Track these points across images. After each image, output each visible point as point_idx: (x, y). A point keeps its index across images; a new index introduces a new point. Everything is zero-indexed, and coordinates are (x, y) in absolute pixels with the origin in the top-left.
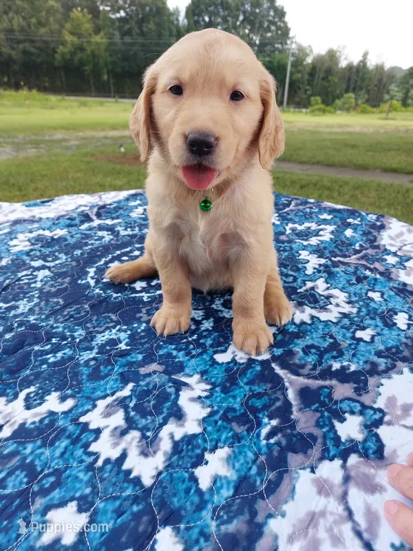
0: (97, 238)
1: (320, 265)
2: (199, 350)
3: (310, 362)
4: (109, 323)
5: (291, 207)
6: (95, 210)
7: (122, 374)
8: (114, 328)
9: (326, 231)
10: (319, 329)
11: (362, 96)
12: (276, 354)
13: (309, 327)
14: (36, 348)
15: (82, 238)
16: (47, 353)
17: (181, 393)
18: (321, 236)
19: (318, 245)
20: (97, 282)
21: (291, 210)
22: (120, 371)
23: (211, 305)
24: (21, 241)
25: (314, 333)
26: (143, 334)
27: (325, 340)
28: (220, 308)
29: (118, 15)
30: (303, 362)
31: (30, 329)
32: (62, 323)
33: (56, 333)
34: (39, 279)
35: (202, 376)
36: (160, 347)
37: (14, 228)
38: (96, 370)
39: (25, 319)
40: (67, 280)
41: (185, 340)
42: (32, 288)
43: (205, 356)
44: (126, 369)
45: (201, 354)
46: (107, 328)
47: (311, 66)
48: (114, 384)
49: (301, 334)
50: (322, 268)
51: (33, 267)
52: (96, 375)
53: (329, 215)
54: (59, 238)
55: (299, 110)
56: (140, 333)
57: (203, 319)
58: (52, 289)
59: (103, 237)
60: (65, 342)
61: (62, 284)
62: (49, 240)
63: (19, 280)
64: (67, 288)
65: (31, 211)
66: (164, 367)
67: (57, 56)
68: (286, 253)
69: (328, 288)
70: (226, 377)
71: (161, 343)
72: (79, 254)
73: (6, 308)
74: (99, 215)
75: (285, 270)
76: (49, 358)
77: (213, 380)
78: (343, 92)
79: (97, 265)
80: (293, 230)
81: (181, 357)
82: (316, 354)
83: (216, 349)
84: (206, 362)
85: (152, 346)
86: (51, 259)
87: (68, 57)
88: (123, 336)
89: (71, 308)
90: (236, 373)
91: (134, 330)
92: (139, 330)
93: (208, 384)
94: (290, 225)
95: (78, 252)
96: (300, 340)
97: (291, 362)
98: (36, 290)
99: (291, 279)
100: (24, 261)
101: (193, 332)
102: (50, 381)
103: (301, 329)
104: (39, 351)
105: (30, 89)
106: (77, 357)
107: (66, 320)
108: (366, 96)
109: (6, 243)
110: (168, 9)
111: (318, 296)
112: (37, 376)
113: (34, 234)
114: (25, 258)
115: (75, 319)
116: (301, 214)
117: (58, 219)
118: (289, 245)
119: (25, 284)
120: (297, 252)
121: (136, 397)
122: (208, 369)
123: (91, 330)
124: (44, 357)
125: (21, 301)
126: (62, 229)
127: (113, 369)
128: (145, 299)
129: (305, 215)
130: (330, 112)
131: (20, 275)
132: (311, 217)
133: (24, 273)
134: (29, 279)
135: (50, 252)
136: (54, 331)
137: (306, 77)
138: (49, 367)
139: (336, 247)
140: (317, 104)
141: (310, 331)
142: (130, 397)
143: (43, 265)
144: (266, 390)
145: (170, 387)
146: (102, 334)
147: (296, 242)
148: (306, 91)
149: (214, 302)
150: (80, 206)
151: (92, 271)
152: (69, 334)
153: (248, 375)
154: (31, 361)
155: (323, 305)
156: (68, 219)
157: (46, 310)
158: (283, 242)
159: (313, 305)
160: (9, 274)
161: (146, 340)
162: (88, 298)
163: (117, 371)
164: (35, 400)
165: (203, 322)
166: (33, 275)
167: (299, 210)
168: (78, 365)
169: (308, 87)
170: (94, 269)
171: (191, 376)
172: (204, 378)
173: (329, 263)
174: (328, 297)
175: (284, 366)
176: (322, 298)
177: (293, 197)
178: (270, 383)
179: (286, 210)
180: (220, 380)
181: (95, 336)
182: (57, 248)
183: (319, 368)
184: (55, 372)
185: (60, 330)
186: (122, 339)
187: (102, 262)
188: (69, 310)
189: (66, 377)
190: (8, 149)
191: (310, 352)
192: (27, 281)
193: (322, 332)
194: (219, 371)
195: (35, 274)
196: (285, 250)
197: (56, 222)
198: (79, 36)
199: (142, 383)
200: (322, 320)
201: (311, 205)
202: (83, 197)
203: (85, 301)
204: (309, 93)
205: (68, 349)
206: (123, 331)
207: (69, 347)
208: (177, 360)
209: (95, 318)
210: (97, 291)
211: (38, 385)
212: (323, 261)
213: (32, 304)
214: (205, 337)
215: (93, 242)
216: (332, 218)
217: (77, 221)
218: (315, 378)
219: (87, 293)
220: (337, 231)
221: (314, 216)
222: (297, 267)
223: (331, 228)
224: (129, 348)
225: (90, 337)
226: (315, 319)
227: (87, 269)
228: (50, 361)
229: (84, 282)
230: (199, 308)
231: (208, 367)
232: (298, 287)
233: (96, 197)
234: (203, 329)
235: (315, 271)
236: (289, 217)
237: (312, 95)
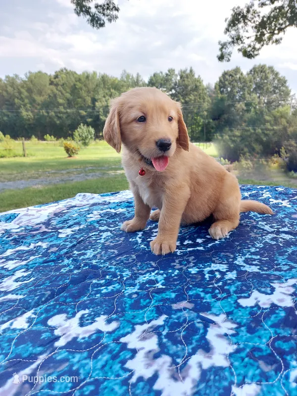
2: (224, 295)
4: (149, 268)
7: (157, 307)
8: (153, 273)
14: (94, 281)
16: (101, 285)
17: (208, 329)
20: (143, 240)
22: (156, 304)
23: (233, 261)
24: (95, 215)
26: (176, 277)
28: (243, 264)
31: (92, 268)
32: (115, 266)
34: (103, 237)
35: (228, 317)
36: (189, 289)
37: (91, 208)
38: (138, 301)
39: (89, 262)
40: (122, 239)
41: (211, 286)
42: (98, 243)
43: (229, 300)
44: (161, 303)
45: (226, 298)
46: (148, 272)
48: (151, 314)
51: (100, 230)
52: (136, 306)
54: (120, 213)
56: (174, 277)
57: (227, 271)
58: (111, 243)
60: (115, 279)
61: (118, 241)
62: (113, 215)
63: (90, 237)
64: (121, 243)
65: (104, 198)
66: (193, 304)
70: (251, 319)
71: (191, 286)
73: (77, 254)
76: (102, 290)
77: (238, 320)
81: (208, 298)
83: (239, 295)
84: (231, 304)
85: (183, 287)
86: (113, 225)
88: (160, 278)
90: (260, 316)
91: (169, 275)
92: (173, 275)
93: (234, 323)
98: (100, 244)
100: (94, 227)
101: (218, 281)
102: (101, 307)
104: (96, 283)
106: (123, 290)
107: (118, 264)
109: (85, 216)
112: (92, 301)
113: (104, 211)
114: (96, 224)
115: (125, 264)
117: (120, 203)
119: (94, 240)
121: (168, 327)
122: (233, 310)
123: (136, 272)
124: (99, 288)
125: (89, 251)
126: (123, 209)
127: (150, 302)
128: (178, 254)
131: (91, 235)
133: (94, 233)
135: (113, 221)
136: (109, 270)
138: (101, 296)
142: (163, 326)
143: (107, 229)
144: (291, 335)
145: (199, 323)
146: (144, 276)
149: (236, 259)
151: (140, 234)
152: (119, 273)
153: (273, 319)
154: (89, 290)
156: (127, 202)
157: (104, 257)
158: (295, 219)
161: (178, 282)
162: (135, 251)
163: (153, 304)
164: (88, 320)
165: (227, 273)
168: (123, 296)
170: (142, 233)
171: (218, 315)
172: (230, 318)
178: (295, 328)
179: (296, 198)
180: (245, 321)
181: (138, 277)
182: (118, 219)
184: (105, 300)
185: (113, 270)
186: (159, 280)
187: (148, 229)
188: (121, 257)
189: (113, 305)
192: (95, 238)
194: (243, 313)
195: (100, 234)
197: (119, 205)
199: (174, 316)
203: (133, 253)
205: (117, 284)
206: (160, 274)
207: (118, 283)
208: (204, 301)
209: (139, 264)
210: (142, 246)
211: (91, 309)
213: (96, 252)
214: (230, 284)
217: (133, 204)
219: (135, 248)
224: (164, 287)
225: (134, 276)
227: (137, 233)
228: (103, 292)
229: (134, 240)
230: (223, 263)
231: (233, 308)
234: (227, 278)
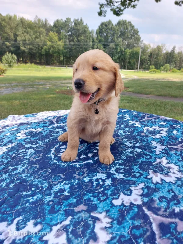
0: (56, 132)
1: (163, 150)
2: (105, 197)
3: (163, 207)
4: (60, 179)
5: (145, 119)
6: (56, 119)
7: (65, 211)
8: (62, 183)
9: (163, 131)
10: (165, 187)
11: (173, 65)
12: (145, 201)
13: (160, 186)
14: (24, 193)
15: (49, 132)
16: (29, 196)
17: (96, 224)
18: (161, 133)
19: (160, 138)
20: (55, 156)
21: (145, 120)
22: (65, 209)
23: (109, 171)
24: (22, 134)
25: (164, 189)
26: (76, 186)
27: (170, 194)
28: (115, 172)
29: (68, 34)
30: (159, 206)
31: (22, 182)
32: (37, 179)
33: (34, 185)
34: (28, 154)
35: (107, 214)
36: (84, 195)
37: (19, 127)
38: (53, 208)
39: (20, 176)
40: (41, 155)
41: (97, 191)
42: (25, 158)
43: (107, 201)
44: (68, 208)
45: (105, 200)
46: (59, 182)
47: (150, 53)
48: (62, 217)
49: (157, 190)
50: (164, 151)
51: (26, 148)
52: (53, 211)
53: (164, 123)
54: (39, 133)
55: (145, 71)
56: (75, 185)
57: (106, 179)
58: (34, 159)
59: (59, 132)
60: (38, 190)
61: (39, 157)
62: (34, 134)
63: (19, 154)
64: (41, 159)
65: (27, 119)
66: (87, 207)
67: (43, 50)
68: (145, 143)
69: (168, 163)
70: (119, 214)
71: (85, 192)
72: (47, 141)
73: (12, 170)
74: (57, 122)
75: (145, 152)
76: (30, 200)
77: (113, 216)
78: (164, 63)
79: (55, 147)
80: (147, 130)
81: (95, 201)
82: (166, 202)
83: (113, 197)
84: (108, 205)
85: (81, 193)
86: (35, 143)
87: (48, 50)
88: (67, 187)
89: (42, 171)
90: (124, 212)
91: (72, 184)
92: (74, 184)
93: (110, 218)
94: (146, 128)
95: (47, 140)
96: (157, 193)
97: (153, 206)
98: (26, 160)
99: (148, 157)
100: (22, 144)
101: (101, 187)
102: (30, 213)
103: (157, 186)
104: (25, 195)
105: (31, 63)
106: (44, 199)
107: (40, 177)
108: (175, 65)
109: (15, 135)
110: (89, 31)
111: (163, 167)
112: (24, 209)
113: (28, 131)
114: (23, 142)
115: (44, 177)
116: (150, 122)
117: (39, 123)
118: (146, 138)
119: (22, 156)
120: (151, 142)
121: (72, 225)
122: (110, 209)
123: (51, 183)
124: (28, 199)
125: (19, 166)
126: (40, 128)
127: (61, 208)
128: (77, 166)
129: (152, 123)
130: (158, 72)
131: (20, 151)
132: (156, 124)
133: (22, 151)
134: (24, 154)
135: (34, 140)
136: (33, 183)
137: (148, 57)
138: (29, 204)
139: (170, 140)
140: (152, 68)
141: (161, 188)
142: (69, 225)
143: (31, 147)
144: (141, 224)
145: (90, 220)
146: (56, 186)
147: (149, 137)
148: (148, 63)
149: (111, 169)
150: (49, 117)
151: (53, 150)
152: (40, 185)
153: (131, 214)
154: (21, 201)
155: (166, 172)
156: (43, 123)
157: (30, 171)
158: (143, 136)
159: (161, 172)
160: (15, 151)
161: (78, 190)
162: (50, 165)
163: (63, 209)
164: (22, 225)
165: (106, 180)
166: (26, 152)
167: (149, 120)
168: (44, 204)
169: (149, 62)
170: (54, 149)
171: (101, 213)
172: (108, 214)
173: (167, 149)
174: (169, 168)
175: (150, 209)
176: (166, 168)
177: (146, 113)
178: (143, 219)
179: (143, 120)
180: (116, 216)
181: (53, 187)
182: (37, 137)
183: (168, 211)
184: (32, 208)
185: (36, 183)
186: (66, 189)
187: (58, 146)
188: (41, 171)
189: (37, 211)
190: (20, 88)
191: (162, 201)
192: (23, 155)
193: (167, 189)
194: (115, 210)
195: (27, 151)
196: (144, 141)
197: (38, 125)
198: (52, 42)
199: (76, 217)
200: (167, 182)
201: (155, 117)
202: (50, 113)
203: (49, 167)
204: (149, 64)
205: (40, 195)
206: (66, 184)
207: (40, 193)
208: (93, 203)
209: (53, 176)
210: (55, 161)
211: (23, 216)
212: (164, 147)
213: (24, 167)
214: (108, 189)
215: (54, 134)
216: (166, 124)
217: (47, 124)
218: (167, 217)
219: (50, 162)
220: (169, 131)
221: (156, 123)
222: (151, 150)
223: (166, 129)
224: (69, 194)
225: (50, 188)
226: (163, 181)
227: (51, 149)
228: (30, 201)
229: (49, 156)
230: (104, 172)
231: (109, 208)
232: (152, 162)
233: (56, 113)
234: (106, 184)
235: (161, 152)
236: (145, 123)
237: (150, 65)
